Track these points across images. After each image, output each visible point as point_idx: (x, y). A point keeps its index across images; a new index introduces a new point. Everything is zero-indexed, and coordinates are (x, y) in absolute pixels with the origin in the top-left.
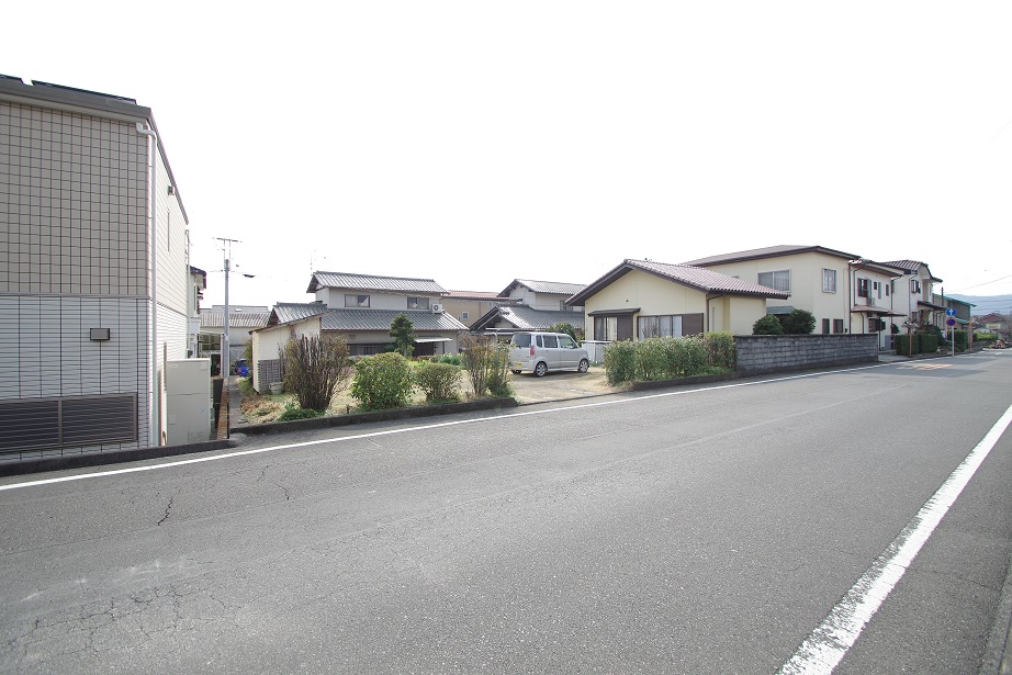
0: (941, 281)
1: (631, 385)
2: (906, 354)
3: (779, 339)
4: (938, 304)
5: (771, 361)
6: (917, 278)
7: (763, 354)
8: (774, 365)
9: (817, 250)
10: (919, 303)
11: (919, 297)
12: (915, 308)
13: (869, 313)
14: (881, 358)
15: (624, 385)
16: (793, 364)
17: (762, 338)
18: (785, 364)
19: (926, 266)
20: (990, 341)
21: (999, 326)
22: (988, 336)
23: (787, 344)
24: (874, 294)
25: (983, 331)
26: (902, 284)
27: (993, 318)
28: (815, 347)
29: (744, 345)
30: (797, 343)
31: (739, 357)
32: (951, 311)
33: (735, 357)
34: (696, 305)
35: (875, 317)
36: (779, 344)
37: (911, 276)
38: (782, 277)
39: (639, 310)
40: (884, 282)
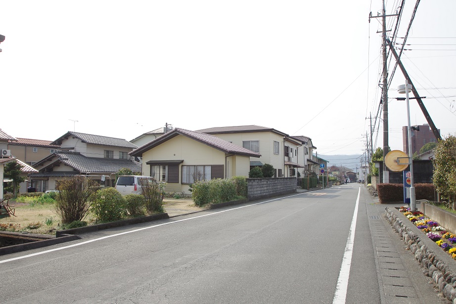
0: (316, 148)
1: (210, 206)
2: (306, 188)
3: (262, 180)
4: (315, 161)
5: (259, 192)
6: (307, 147)
7: (256, 188)
8: (261, 195)
9: (272, 131)
10: (308, 160)
11: (307, 157)
12: (306, 163)
13: (290, 166)
14: (298, 190)
15: (207, 206)
16: (267, 194)
17: (256, 179)
18: (264, 194)
19: (310, 140)
20: (334, 181)
21: (337, 173)
22: (333, 179)
23: (265, 183)
24: (291, 154)
25: (331, 175)
26: (301, 149)
27: (334, 168)
28: (275, 185)
29: (250, 183)
30: (268, 182)
31: (249, 190)
32: (322, 165)
33: (247, 191)
34: (219, 160)
35: (292, 168)
36: (262, 183)
37: (304, 145)
38: (255, 144)
39: (182, 161)
40: (294, 147)
